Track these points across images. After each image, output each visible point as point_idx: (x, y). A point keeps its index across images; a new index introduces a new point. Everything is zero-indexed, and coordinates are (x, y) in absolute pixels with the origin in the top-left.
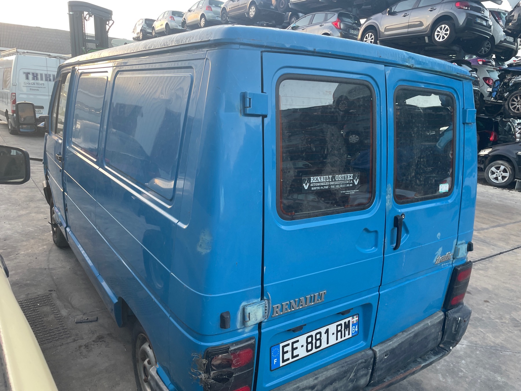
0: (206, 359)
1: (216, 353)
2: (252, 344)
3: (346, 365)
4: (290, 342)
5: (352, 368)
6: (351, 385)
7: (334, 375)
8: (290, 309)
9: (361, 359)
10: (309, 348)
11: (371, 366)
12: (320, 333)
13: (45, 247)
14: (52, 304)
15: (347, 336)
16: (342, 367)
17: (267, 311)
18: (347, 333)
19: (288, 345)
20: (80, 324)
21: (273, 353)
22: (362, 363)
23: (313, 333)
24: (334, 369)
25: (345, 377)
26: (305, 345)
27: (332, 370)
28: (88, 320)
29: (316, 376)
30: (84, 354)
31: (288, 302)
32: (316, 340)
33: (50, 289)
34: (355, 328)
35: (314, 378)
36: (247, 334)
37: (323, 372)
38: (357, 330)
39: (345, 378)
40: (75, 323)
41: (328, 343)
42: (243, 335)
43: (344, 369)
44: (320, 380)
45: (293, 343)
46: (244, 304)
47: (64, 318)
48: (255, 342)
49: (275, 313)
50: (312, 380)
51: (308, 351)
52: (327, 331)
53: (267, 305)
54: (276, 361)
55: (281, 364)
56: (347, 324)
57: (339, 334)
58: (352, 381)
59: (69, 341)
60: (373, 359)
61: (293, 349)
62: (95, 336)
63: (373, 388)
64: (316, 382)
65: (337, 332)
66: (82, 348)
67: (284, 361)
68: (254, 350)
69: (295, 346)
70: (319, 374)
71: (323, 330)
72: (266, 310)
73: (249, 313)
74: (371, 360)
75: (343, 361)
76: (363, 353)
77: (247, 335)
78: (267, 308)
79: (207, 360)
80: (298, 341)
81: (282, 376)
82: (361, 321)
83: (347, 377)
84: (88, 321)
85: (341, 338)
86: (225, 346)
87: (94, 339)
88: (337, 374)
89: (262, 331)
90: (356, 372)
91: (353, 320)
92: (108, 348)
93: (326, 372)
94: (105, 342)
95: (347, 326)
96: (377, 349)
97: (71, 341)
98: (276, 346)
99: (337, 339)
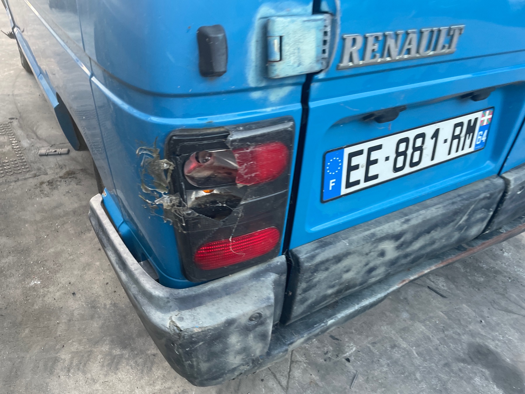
0: (169, 159)
1: (193, 146)
2: (286, 131)
3: (460, 201)
4: (365, 147)
5: (468, 207)
6: (456, 236)
7: (438, 216)
8: (382, 56)
9: (484, 192)
10: (399, 164)
11: (495, 206)
12: (422, 136)
13: (12, 72)
14: (11, 133)
15: (467, 150)
16: (453, 203)
17: (327, 47)
18: (468, 142)
19: (360, 152)
20: (45, 157)
21: (328, 166)
22: (485, 198)
23: (411, 134)
24: (438, 206)
25: (453, 221)
26: (393, 156)
27: (435, 207)
28: (57, 153)
29: (407, 218)
30: (45, 192)
31: (380, 34)
32: (415, 149)
33: (10, 117)
34: (482, 136)
35: (403, 220)
36: (274, 108)
37: (418, 211)
38: (484, 139)
39: (452, 224)
40: (38, 156)
41: (432, 159)
42: (264, 110)
43: (455, 207)
44: (412, 224)
45: (371, 150)
46: (264, 10)
47: (25, 149)
48: (293, 127)
49: (346, 58)
51: (396, 169)
52: (436, 135)
53: (328, 29)
54: (334, 184)
55: (344, 191)
56: (472, 125)
57: (456, 141)
58: (460, 228)
59: (27, 175)
60: (501, 194)
61: (370, 163)
62: (64, 171)
63: (484, 242)
64: (405, 226)
65: (454, 137)
66: (44, 186)
67: (349, 185)
68: (290, 148)
70: (411, 213)
71: (429, 130)
72: (325, 42)
73: (281, 38)
74: (499, 194)
75: (453, 194)
76: (487, 182)
77: (273, 110)
78: (328, 38)
79: (171, 161)
80: (379, 147)
81: (343, 214)
82: (495, 122)
83: (456, 222)
84: (55, 154)
85: (457, 151)
86: (217, 130)
87: (61, 174)
88: (443, 215)
89: (312, 105)
90: (470, 215)
91: (483, 119)
92: (79, 186)
94: (76, 178)
95: (471, 129)
96: (511, 177)
97: (30, 176)
98: (337, 153)
99: (449, 154)
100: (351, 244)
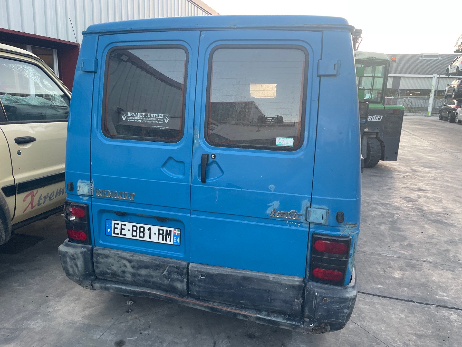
3: (159, 261)
4: (120, 223)
6: (166, 281)
9: (173, 264)
12: (144, 228)
15: (168, 242)
16: (155, 260)
17: (92, 190)
18: (168, 239)
19: (118, 224)
22: (173, 267)
23: (138, 225)
24: (148, 258)
26: (131, 230)
27: (146, 257)
29: (133, 255)
32: (140, 232)
34: (177, 239)
35: (131, 255)
41: (150, 238)
42: (82, 201)
43: (156, 262)
44: (134, 258)
45: (122, 225)
49: (97, 193)
50: (129, 255)
51: (133, 236)
52: (150, 229)
53: (92, 187)
54: (109, 231)
55: (113, 235)
56: (169, 232)
58: (166, 278)
61: (122, 229)
65: (159, 234)
67: (115, 233)
69: (123, 227)
71: (147, 227)
73: (79, 186)
80: (125, 225)
82: (183, 236)
83: (160, 271)
85: (163, 240)
86: (71, 202)
88: (149, 262)
90: (169, 272)
91: (175, 232)
93: (141, 256)
98: (110, 221)
99: (158, 240)
100: (110, 252)
